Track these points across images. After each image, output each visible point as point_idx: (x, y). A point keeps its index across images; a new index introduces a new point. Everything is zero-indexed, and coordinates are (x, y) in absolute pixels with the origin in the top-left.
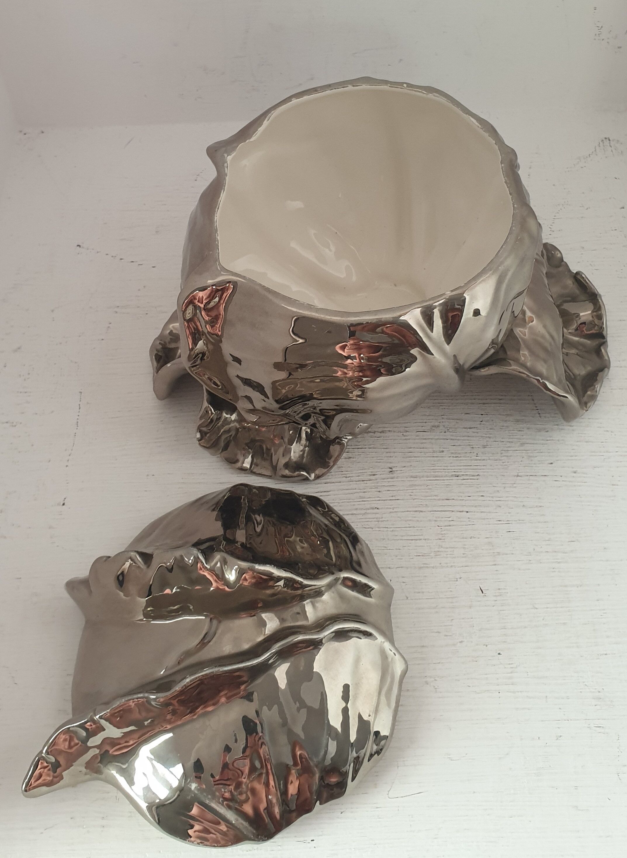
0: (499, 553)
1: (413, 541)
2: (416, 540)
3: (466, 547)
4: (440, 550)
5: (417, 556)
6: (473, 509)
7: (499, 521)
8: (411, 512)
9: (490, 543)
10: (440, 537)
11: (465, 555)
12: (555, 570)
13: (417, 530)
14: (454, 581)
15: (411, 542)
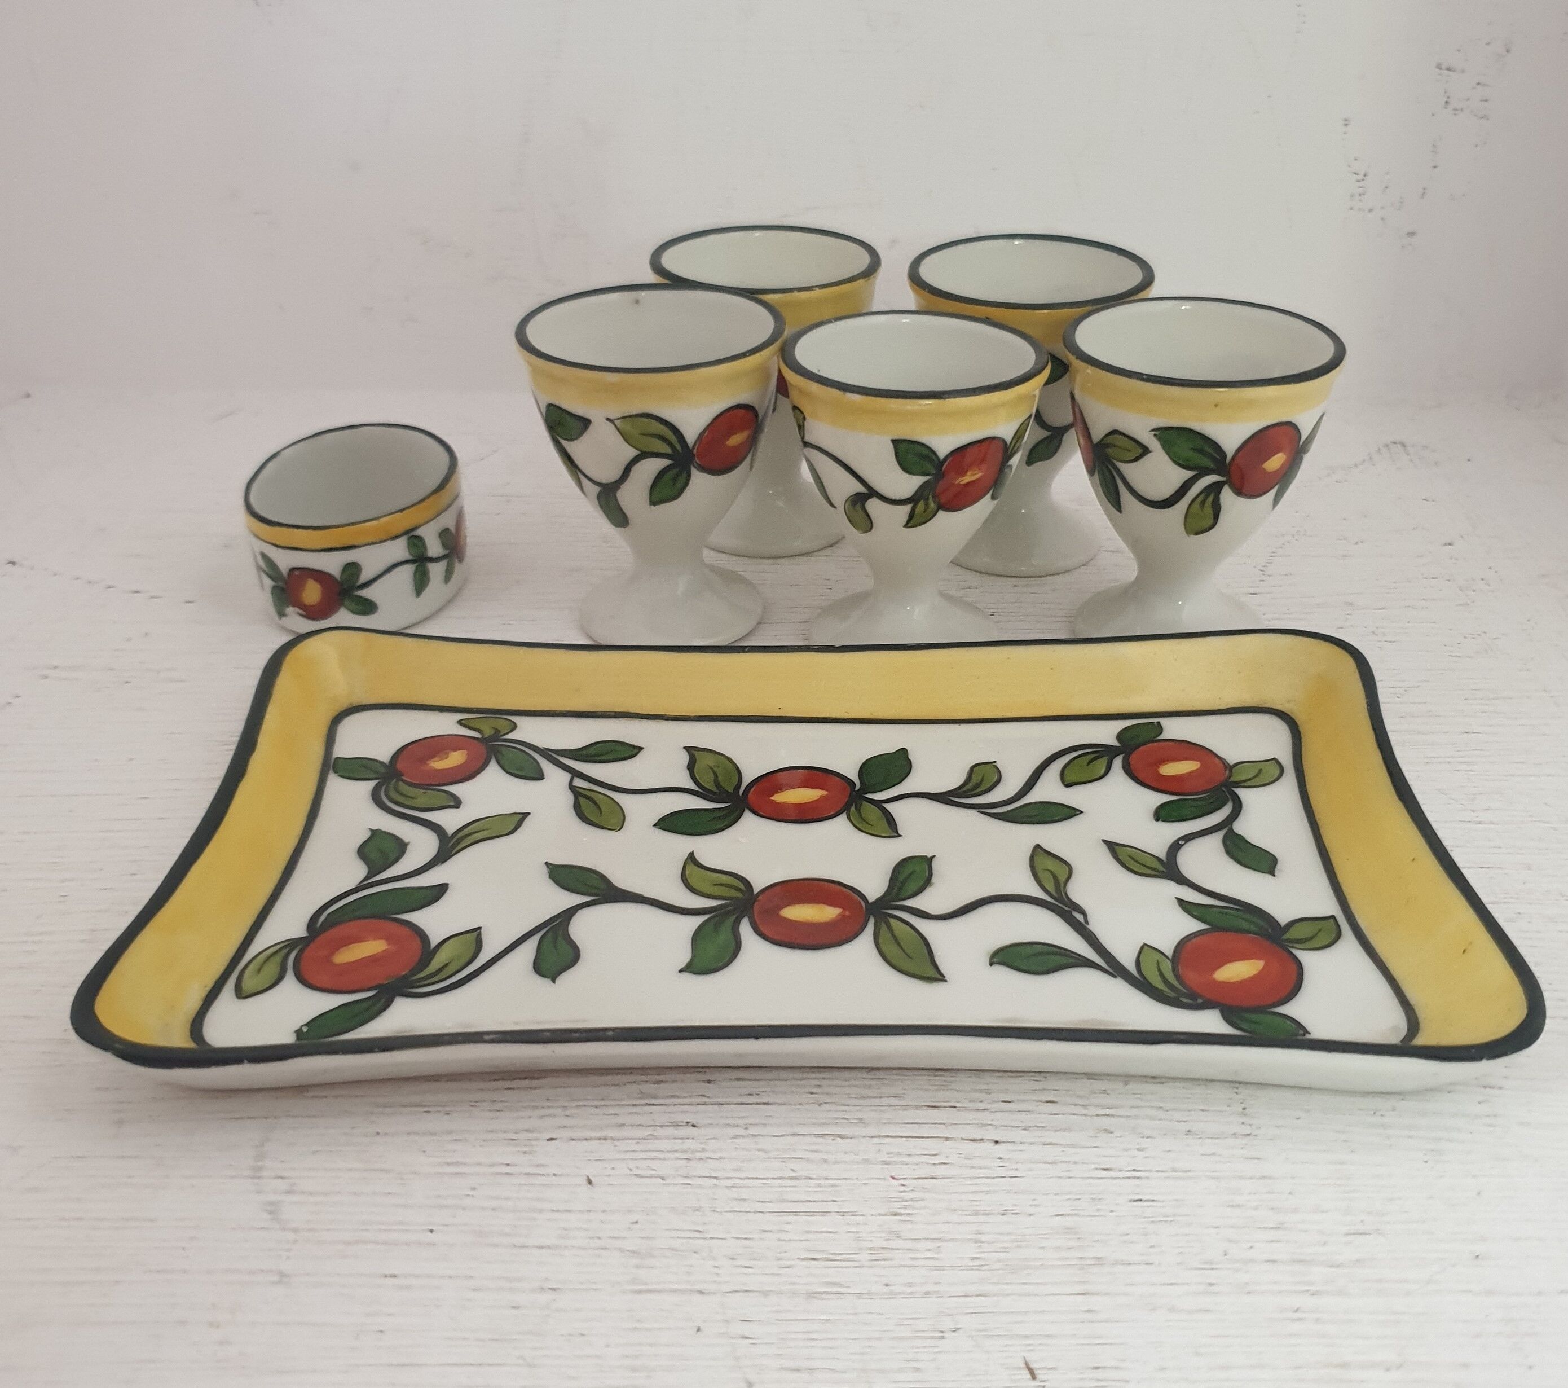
0: (1099, 1261)
1: (801, 1219)
2: (813, 1213)
3: (984, 1238)
4: (893, 1244)
5: (804, 1259)
6: (1019, 1135)
7: (1105, 1169)
8: (808, 1139)
9: (1068, 1230)
10: (896, 1207)
11: (977, 1263)
12: (1303, 1315)
13: (819, 1185)
14: (933, 1338)
15: (791, 1218)
